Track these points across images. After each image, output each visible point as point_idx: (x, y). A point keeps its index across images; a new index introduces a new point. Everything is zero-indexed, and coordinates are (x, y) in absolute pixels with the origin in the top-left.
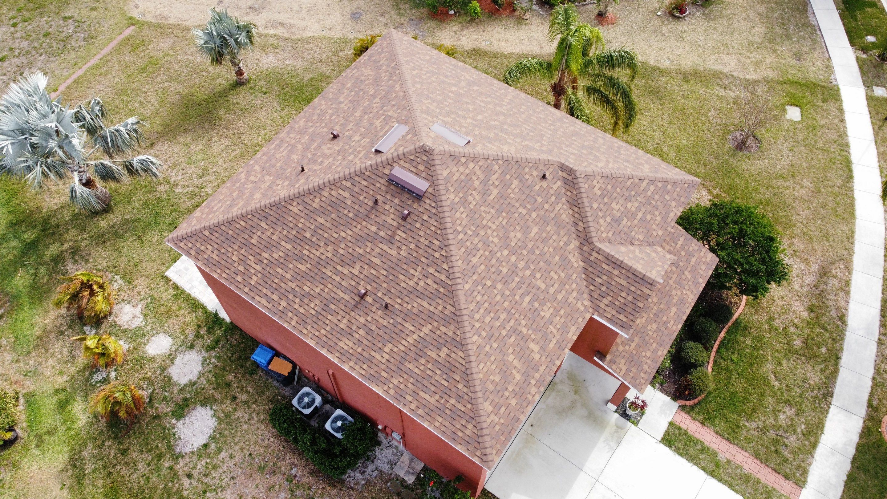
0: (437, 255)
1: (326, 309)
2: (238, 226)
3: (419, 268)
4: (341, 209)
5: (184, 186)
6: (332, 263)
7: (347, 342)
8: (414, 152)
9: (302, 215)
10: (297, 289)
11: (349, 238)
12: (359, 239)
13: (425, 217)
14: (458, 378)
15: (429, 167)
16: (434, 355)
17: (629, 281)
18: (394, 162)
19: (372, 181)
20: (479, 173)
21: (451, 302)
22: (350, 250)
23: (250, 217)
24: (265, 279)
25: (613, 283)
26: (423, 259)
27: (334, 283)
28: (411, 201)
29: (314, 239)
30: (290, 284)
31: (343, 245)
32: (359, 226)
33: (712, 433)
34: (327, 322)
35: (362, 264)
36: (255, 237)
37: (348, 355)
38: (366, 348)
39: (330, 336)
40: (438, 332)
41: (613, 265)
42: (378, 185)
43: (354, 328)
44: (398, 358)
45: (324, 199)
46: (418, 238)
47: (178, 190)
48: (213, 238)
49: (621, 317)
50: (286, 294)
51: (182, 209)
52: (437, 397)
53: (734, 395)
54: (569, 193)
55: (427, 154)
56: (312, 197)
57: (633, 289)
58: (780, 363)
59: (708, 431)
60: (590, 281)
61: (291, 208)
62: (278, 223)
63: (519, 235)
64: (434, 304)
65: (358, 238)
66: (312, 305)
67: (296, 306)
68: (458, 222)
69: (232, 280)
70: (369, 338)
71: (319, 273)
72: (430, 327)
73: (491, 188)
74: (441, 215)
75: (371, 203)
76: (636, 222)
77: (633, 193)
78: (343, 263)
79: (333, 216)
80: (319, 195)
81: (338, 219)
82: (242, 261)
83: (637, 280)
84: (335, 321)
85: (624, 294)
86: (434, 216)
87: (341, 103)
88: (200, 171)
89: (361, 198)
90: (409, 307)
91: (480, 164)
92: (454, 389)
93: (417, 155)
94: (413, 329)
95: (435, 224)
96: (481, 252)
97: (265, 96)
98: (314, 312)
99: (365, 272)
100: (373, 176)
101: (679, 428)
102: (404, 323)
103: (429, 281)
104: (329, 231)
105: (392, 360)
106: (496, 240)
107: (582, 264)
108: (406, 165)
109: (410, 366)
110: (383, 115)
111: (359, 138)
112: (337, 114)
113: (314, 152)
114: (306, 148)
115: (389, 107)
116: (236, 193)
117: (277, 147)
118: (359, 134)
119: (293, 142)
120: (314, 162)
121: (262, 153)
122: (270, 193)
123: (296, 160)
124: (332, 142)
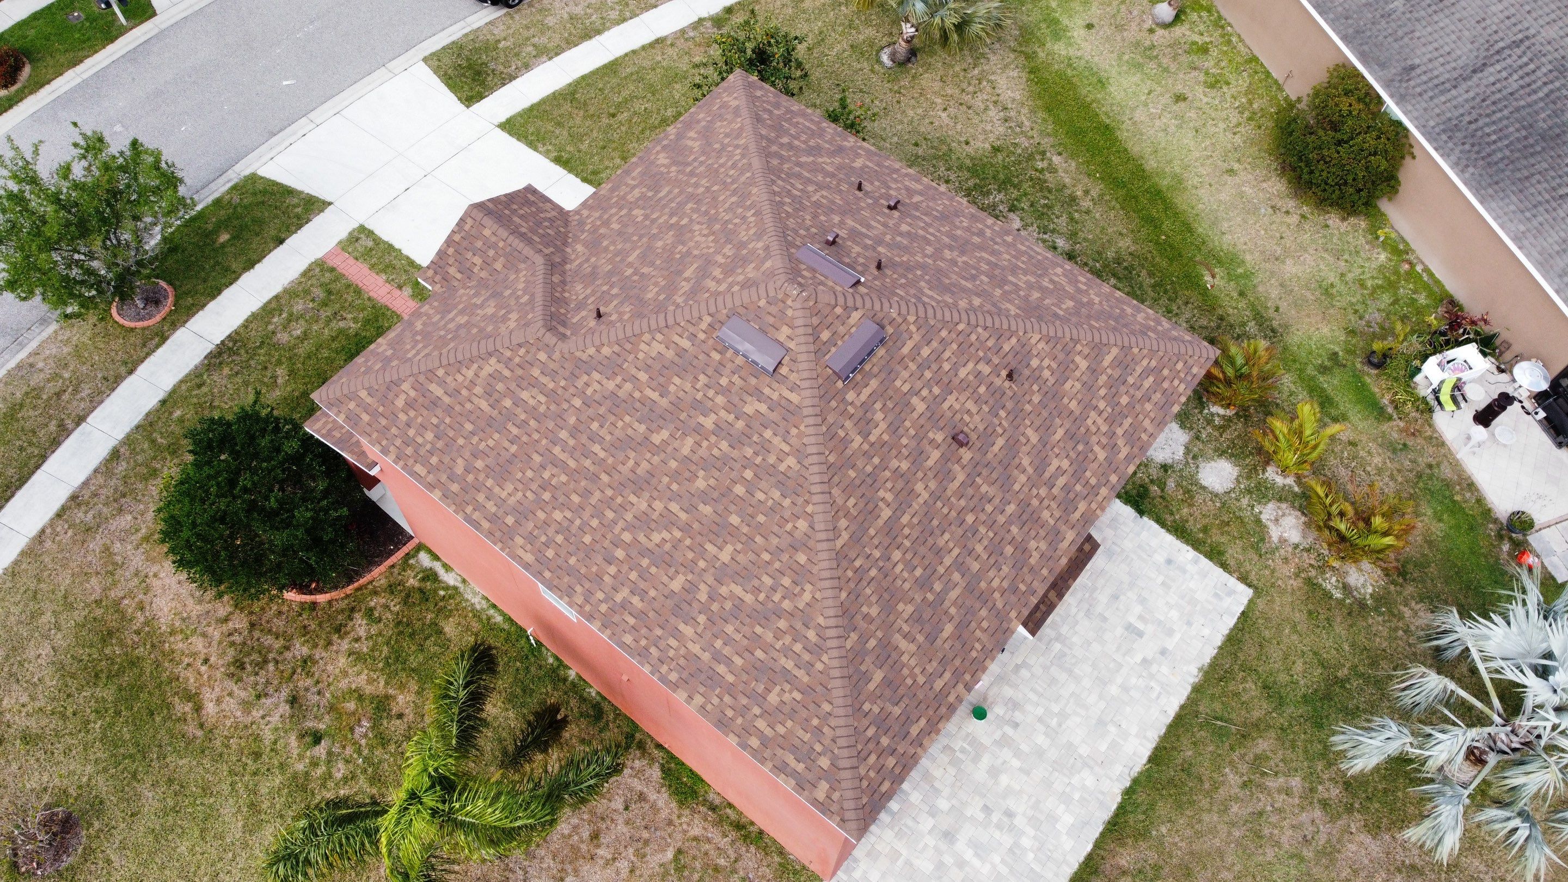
3: (814, 200)
6: (943, 245)
7: (912, 186)
9: (997, 299)
10: (991, 243)
11: (919, 255)
12: (904, 249)
14: (769, 122)
16: (798, 143)
20: (711, 285)
21: (771, 165)
24: (1042, 266)
27: (937, 229)
29: (974, 272)
30: (1003, 250)
31: (928, 252)
32: (904, 259)
35: (898, 230)
37: (909, 178)
38: (886, 174)
40: (791, 153)
43: (903, 191)
44: (843, 155)
48: (1138, 326)
50: (1006, 245)
52: (795, 120)
54: (563, 311)
62: (1035, 305)
63: (659, 244)
64: (794, 171)
66: (965, 224)
67: (988, 231)
68: (753, 225)
71: (960, 243)
72: (801, 160)
73: (693, 276)
76: (461, 306)
79: (947, 281)
81: (938, 275)
82: (1082, 292)
84: (930, 203)
89: (903, 281)
90: (828, 180)
92: (774, 117)
94: (824, 165)
96: (721, 210)
98: (962, 219)
99: (892, 222)
103: (800, 186)
104: (951, 270)
105: (851, 157)
106: (697, 228)
107: (568, 247)
109: (827, 146)
110: (872, 445)
111: (915, 400)
112: (965, 526)
113: (996, 421)
114: (1013, 446)
115: (860, 464)
116: (1124, 400)
117: (1072, 495)
118: (915, 415)
119: (1043, 492)
120: (992, 389)
121: (1100, 498)
122: (1061, 356)
123: (1028, 422)
124: (966, 429)
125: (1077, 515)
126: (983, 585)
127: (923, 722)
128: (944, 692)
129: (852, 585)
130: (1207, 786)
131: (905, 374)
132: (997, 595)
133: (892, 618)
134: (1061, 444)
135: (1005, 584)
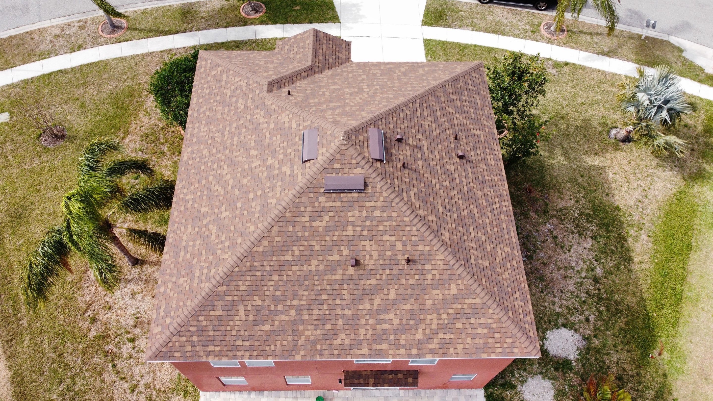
2: (488, 286)
3: (423, 123)
4: (424, 194)
6: (459, 188)
8: (354, 146)
9: (446, 227)
11: (437, 180)
12: (433, 172)
13: (391, 126)
14: (459, 86)
15: (357, 132)
16: (458, 102)
18: (369, 161)
19: (392, 176)
20: (329, 113)
21: (427, 97)
22: (443, 176)
23: (476, 277)
26: (416, 121)
27: (468, 182)
29: (455, 209)
31: (444, 184)
32: (425, 175)
35: (445, 165)
36: (484, 264)
40: (446, 102)
44: (474, 124)
45: (426, 213)
48: (509, 305)
52: (475, 96)
55: (350, 136)
56: (431, 224)
60: (334, 65)
61: (448, 240)
62: (464, 247)
63: (346, 90)
64: (434, 108)
66: (489, 193)
67: (498, 206)
68: (377, 107)
69: (519, 269)
70: (477, 146)
71: (470, 196)
72: (447, 108)
73: (331, 106)
74: (384, 115)
75: (406, 171)
78: (453, 179)
79: (432, 199)
81: (431, 194)
86: (387, 120)
90: (446, 123)
91: (321, 115)
92: (465, 87)
93: (354, 143)
94: (455, 118)
96: (381, 96)
99: (448, 161)
100: (388, 176)
102: (456, 125)
103: (425, 114)
104: (443, 198)
106: (364, 95)
108: (366, 150)
110: (311, 226)
111: (350, 228)
112: (318, 297)
113: (381, 272)
114: (377, 289)
115: (297, 228)
117: (385, 337)
118: (344, 233)
119: (371, 321)
120: (393, 257)
121: (398, 352)
122: (445, 277)
123: (396, 287)
124: (362, 261)
125: (378, 347)
126: (301, 328)
127: (218, 349)
128: (238, 348)
129: (245, 269)
131: (357, 214)
132: (303, 338)
133: (248, 298)
134: (403, 312)
135: (312, 338)
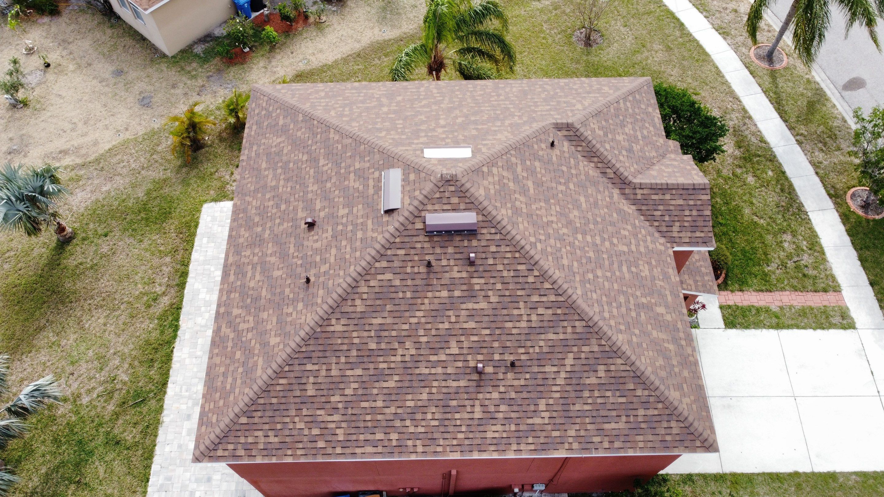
0: (531, 279)
1: (448, 410)
2: (278, 388)
3: (521, 305)
4: (393, 295)
5: (89, 391)
6: (421, 358)
7: (494, 428)
8: (436, 189)
9: (351, 328)
10: (399, 411)
11: (423, 320)
12: (436, 314)
13: (493, 249)
14: (632, 386)
15: (463, 195)
16: (593, 380)
17: (684, 197)
18: (420, 211)
19: (408, 245)
20: (505, 174)
21: (577, 317)
22: (434, 332)
23: (287, 369)
24: (353, 424)
25: (672, 208)
26: (519, 293)
27: (438, 377)
28: (466, 241)
29: (383, 346)
30: (387, 411)
31: (421, 332)
32: (426, 301)
33: (753, 293)
34: (458, 422)
35: (455, 338)
36: (309, 387)
37: (504, 441)
38: (519, 421)
39: (471, 435)
40: (583, 356)
41: (661, 192)
42: (419, 245)
43: (492, 409)
44: (560, 408)
45: (365, 296)
46: (499, 274)
47: (85, 400)
49: (698, 234)
50: (390, 424)
51: (107, 418)
52: (624, 419)
53: (744, 252)
54: (580, 149)
55: (451, 183)
56: (349, 303)
57: (691, 203)
58: (752, 203)
59: (749, 293)
60: (650, 219)
61: (332, 329)
62: (328, 354)
63: (576, 213)
64: (561, 330)
65: (434, 313)
66: (429, 416)
67: (412, 429)
68: (527, 233)
69: (314, 451)
70: (515, 408)
71: (414, 378)
72: (571, 355)
73: (525, 182)
74: (509, 237)
75: (423, 269)
76: (641, 142)
77: (621, 118)
78: (434, 351)
79: (388, 308)
80: (357, 295)
81: (397, 308)
82: (312, 422)
83: (691, 192)
84: (467, 416)
85: (687, 213)
86: (501, 243)
87: (275, 188)
88: (95, 362)
89: (409, 270)
90: (537, 350)
91: (500, 164)
92: (635, 400)
93: (442, 190)
94: (555, 369)
95: (508, 249)
96: (564, 250)
97: (108, 238)
98: (436, 423)
99: (466, 345)
100: (407, 239)
101: (730, 307)
102: (542, 369)
103: (541, 311)
104: (396, 327)
105: (555, 414)
106: (565, 231)
107: (634, 207)
108: (437, 207)
109: (577, 407)
110: (350, 173)
111: (346, 211)
112: (284, 202)
113: (300, 255)
114: (284, 256)
115: (349, 161)
116: (238, 354)
117: (240, 276)
118: (341, 207)
119: (256, 259)
120: (313, 265)
121: (225, 293)
122: (288, 328)
123: (284, 276)
124: (313, 233)
125: (232, 272)
126: (259, 195)
129: (315, 129)
130: (136, 363)
131: (360, 214)
132: (251, 199)
133: (290, 141)
134: (260, 289)
